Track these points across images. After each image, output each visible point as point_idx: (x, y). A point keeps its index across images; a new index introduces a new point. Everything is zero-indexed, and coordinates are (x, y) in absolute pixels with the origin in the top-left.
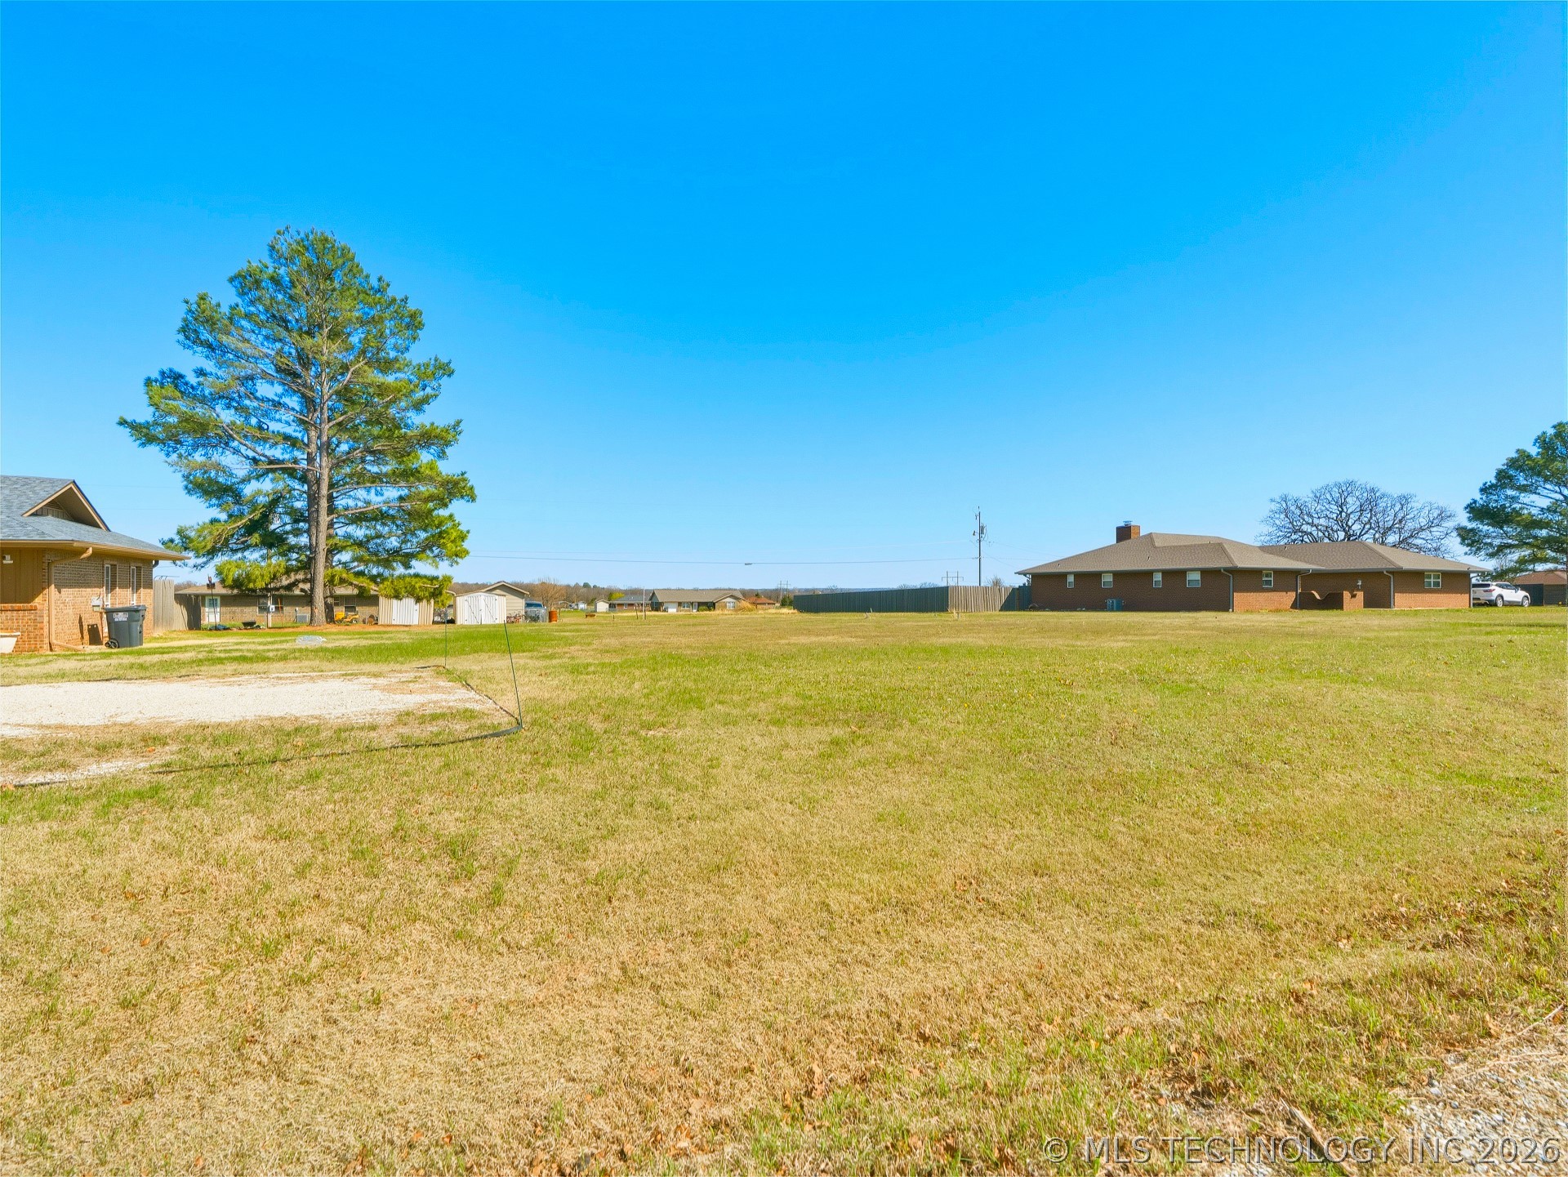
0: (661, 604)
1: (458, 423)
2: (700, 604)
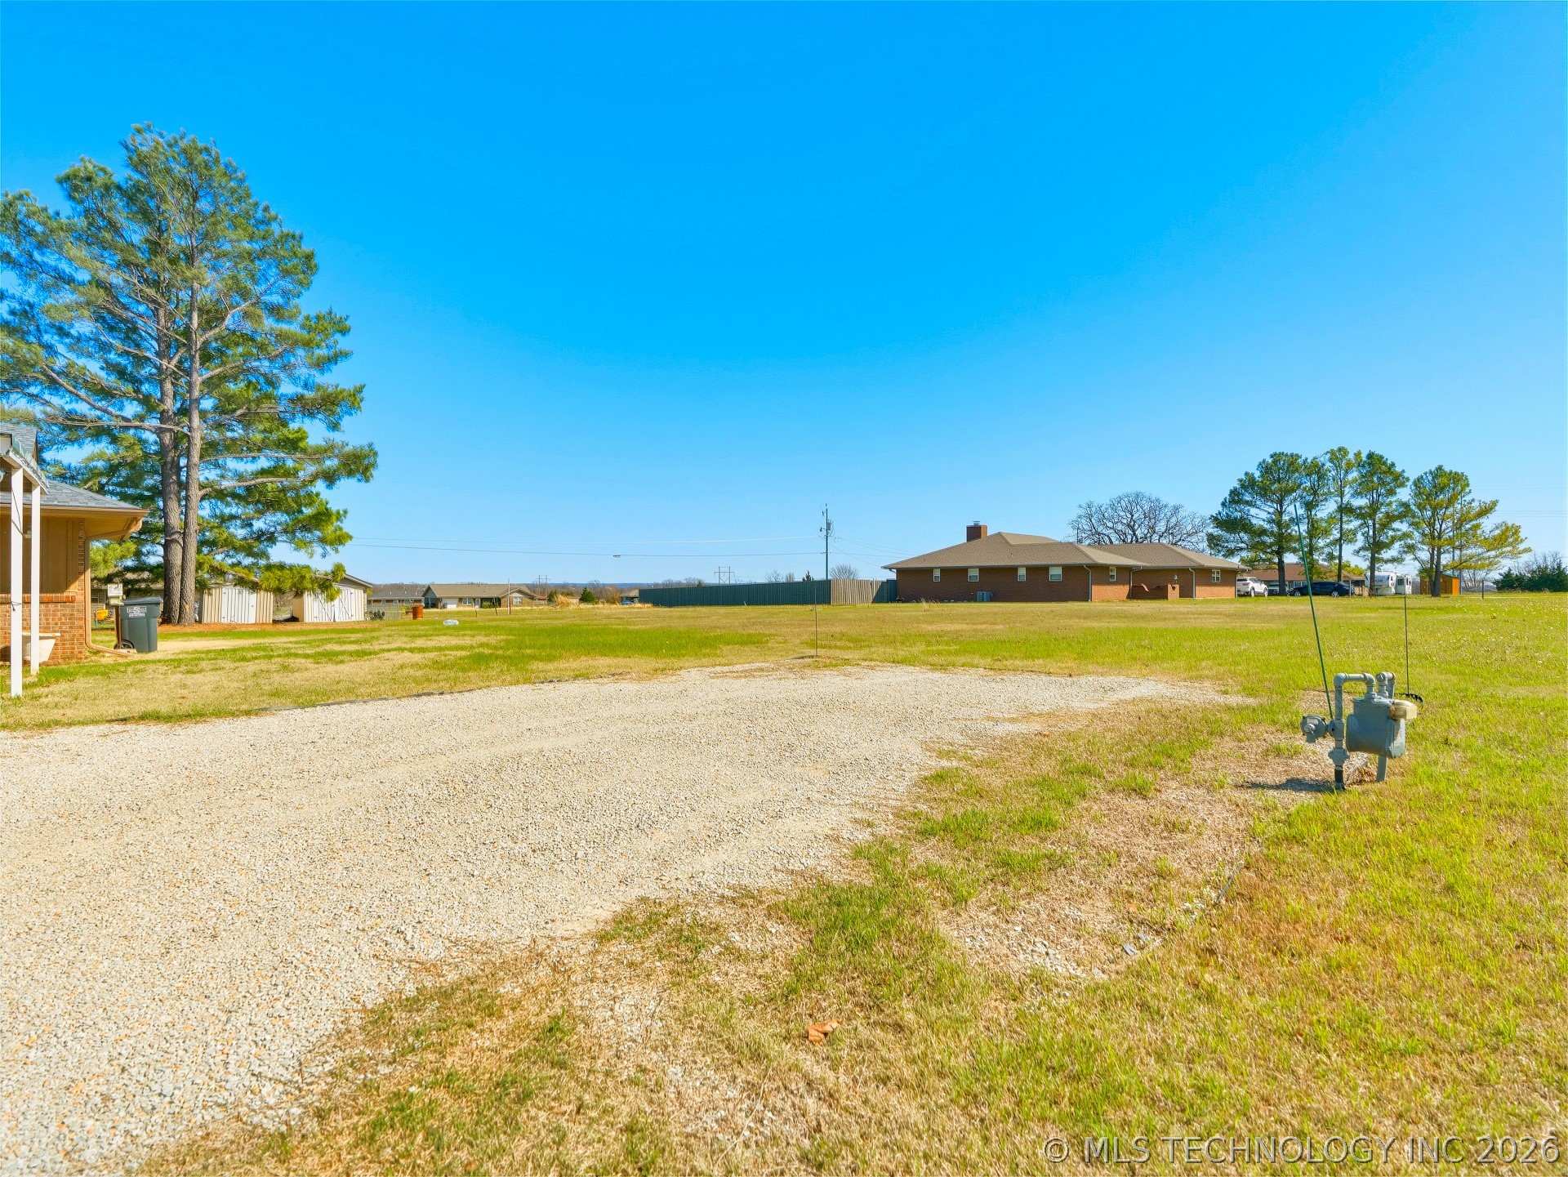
0: (439, 600)
1: (360, 389)
2: (483, 600)
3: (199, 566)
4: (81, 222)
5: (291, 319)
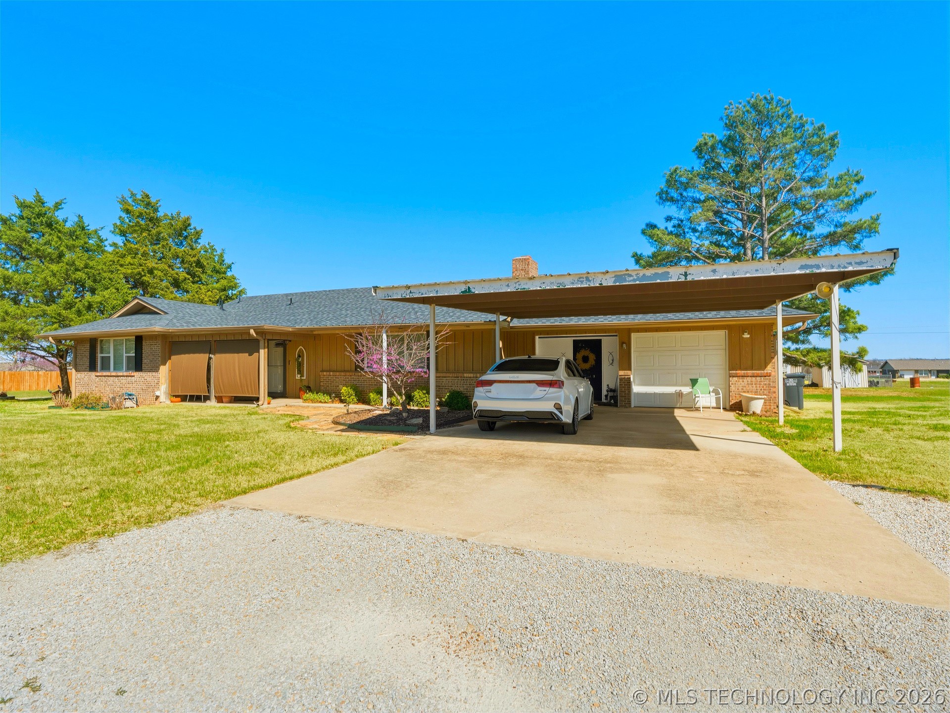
0: (897, 371)
2: (938, 372)
4: (703, 169)
5: (820, 185)
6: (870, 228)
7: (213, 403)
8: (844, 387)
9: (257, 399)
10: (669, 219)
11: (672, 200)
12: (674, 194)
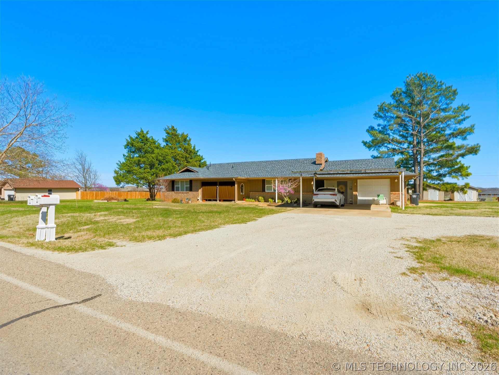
1: (473, 126)
3: (423, 184)
4: (395, 104)
6: (470, 130)
7: (218, 201)
8: (464, 201)
9: (235, 200)
10: (379, 125)
11: (381, 117)
12: (381, 114)
